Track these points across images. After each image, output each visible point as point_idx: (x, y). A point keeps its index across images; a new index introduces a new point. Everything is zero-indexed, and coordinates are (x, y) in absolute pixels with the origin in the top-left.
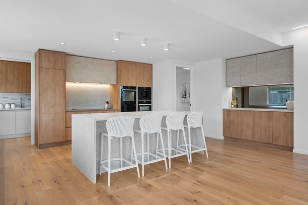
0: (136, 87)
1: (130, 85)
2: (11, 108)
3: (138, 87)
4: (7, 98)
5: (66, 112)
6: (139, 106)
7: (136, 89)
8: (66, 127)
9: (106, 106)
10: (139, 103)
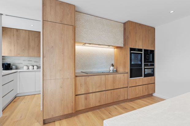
0: (142, 49)
1: (137, 47)
2: (33, 69)
3: (144, 50)
4: (31, 61)
5: (76, 76)
6: (145, 69)
7: (142, 51)
8: (76, 95)
9: (112, 68)
10: (145, 65)
